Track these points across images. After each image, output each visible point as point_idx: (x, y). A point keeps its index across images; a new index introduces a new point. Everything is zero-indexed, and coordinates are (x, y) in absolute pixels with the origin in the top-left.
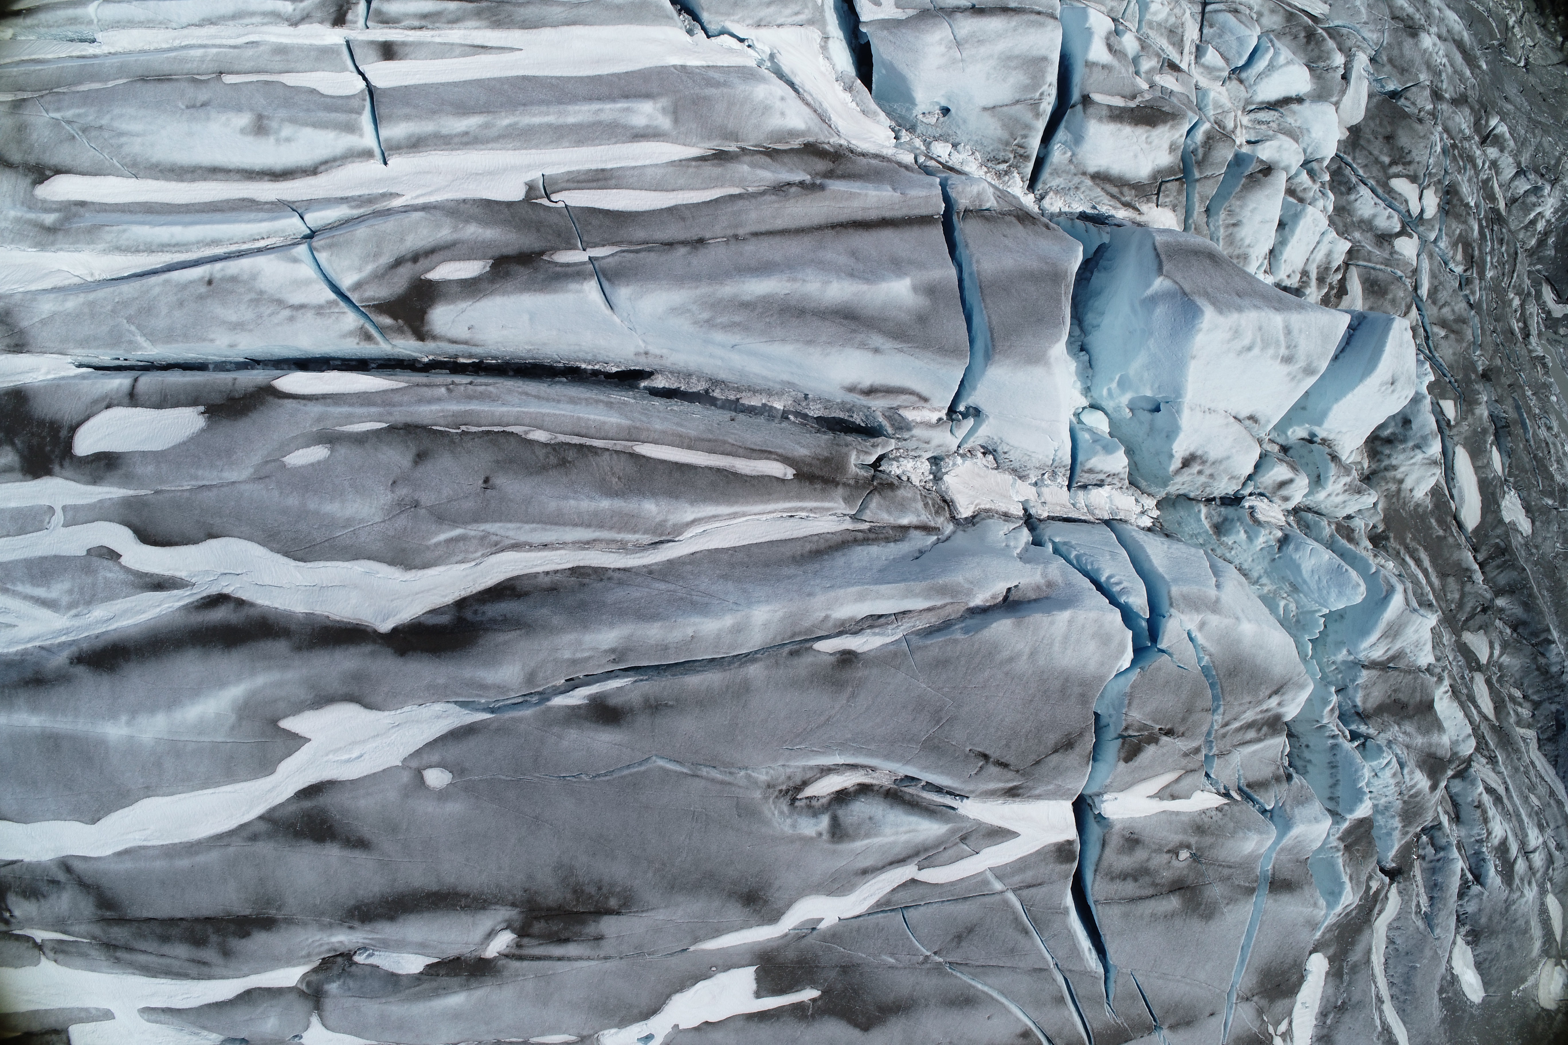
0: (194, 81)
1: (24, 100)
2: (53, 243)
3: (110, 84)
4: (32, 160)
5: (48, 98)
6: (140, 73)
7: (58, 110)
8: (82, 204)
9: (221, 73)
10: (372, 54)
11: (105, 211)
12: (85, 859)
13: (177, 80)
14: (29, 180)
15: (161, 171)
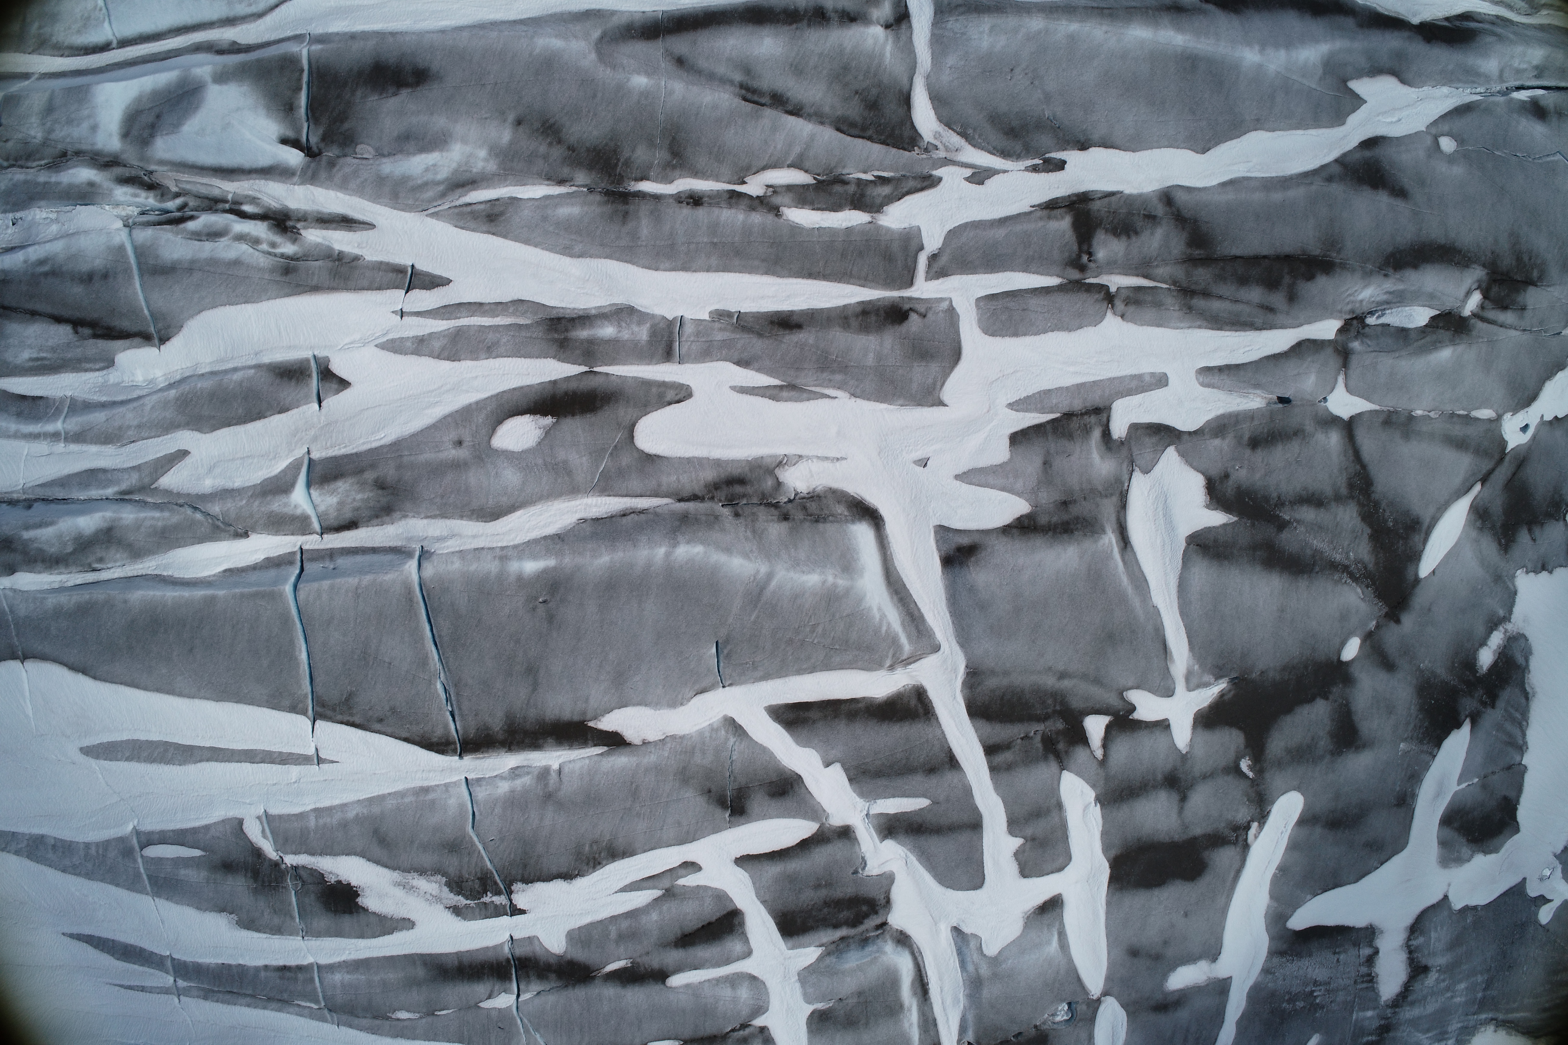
12: (1189, 189)
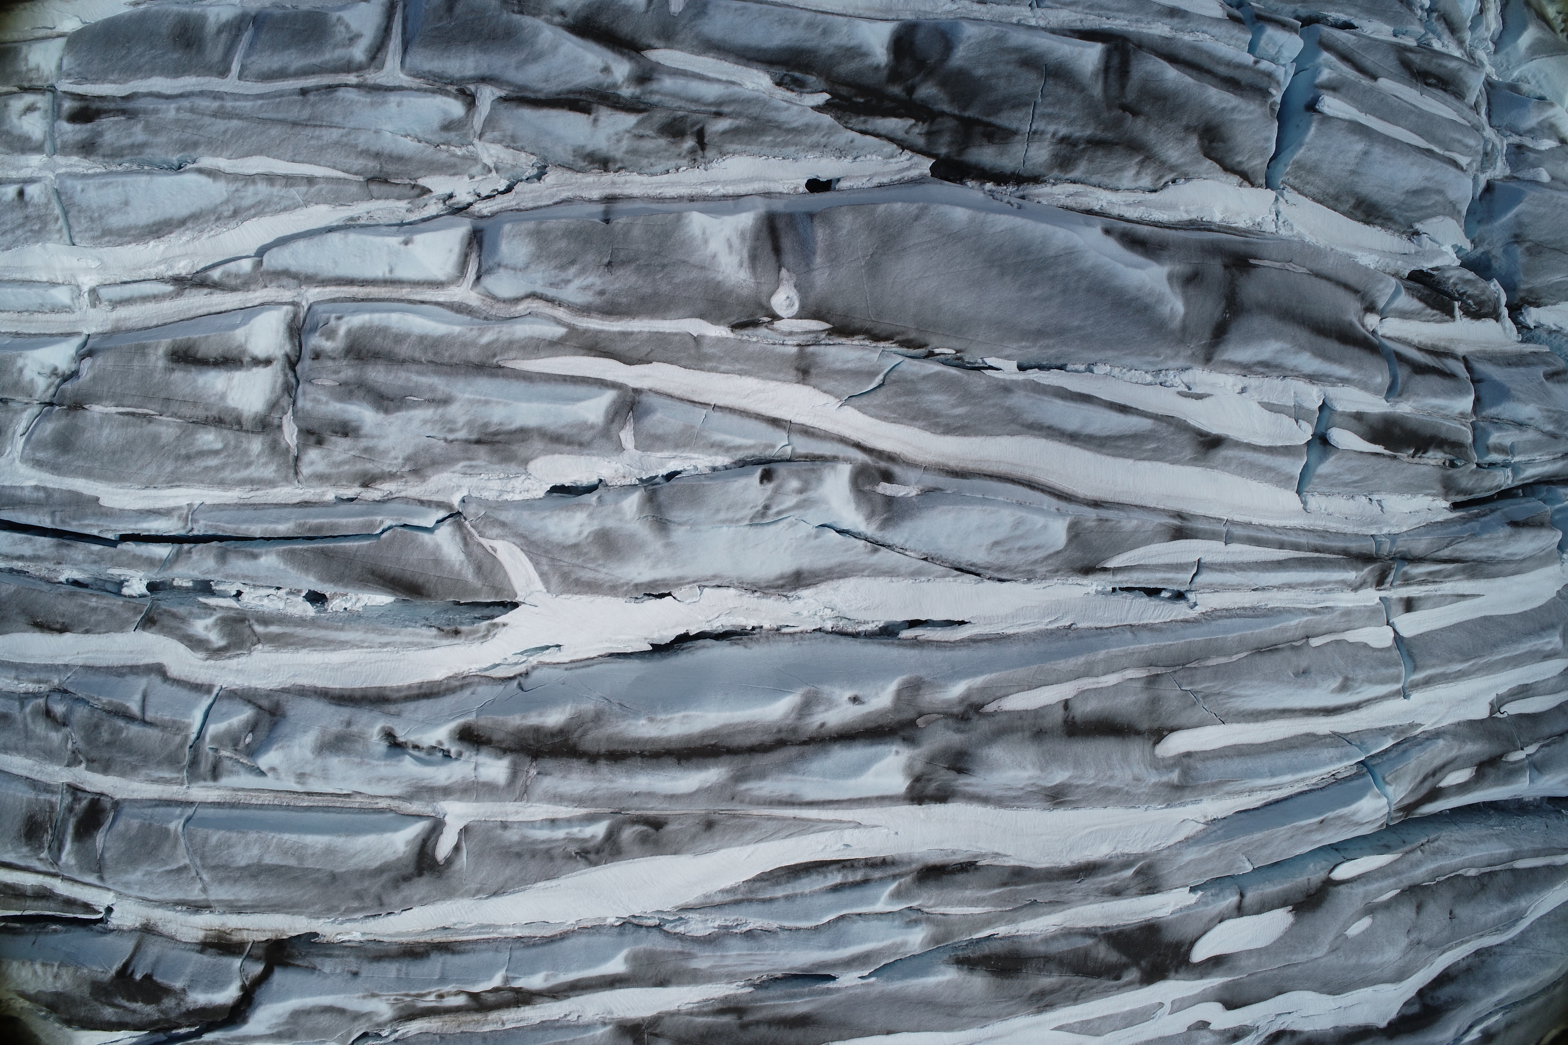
0: (1293, 648)
1: (1158, 675)
2: (1179, 798)
3: (1235, 658)
4: (1156, 725)
5: (1181, 674)
6: (1255, 646)
7: (1191, 684)
8: (1188, 755)
9: (1308, 637)
10: (1400, 608)
11: (1208, 759)
13: (1282, 649)
14: (1151, 743)
15: (1243, 716)
